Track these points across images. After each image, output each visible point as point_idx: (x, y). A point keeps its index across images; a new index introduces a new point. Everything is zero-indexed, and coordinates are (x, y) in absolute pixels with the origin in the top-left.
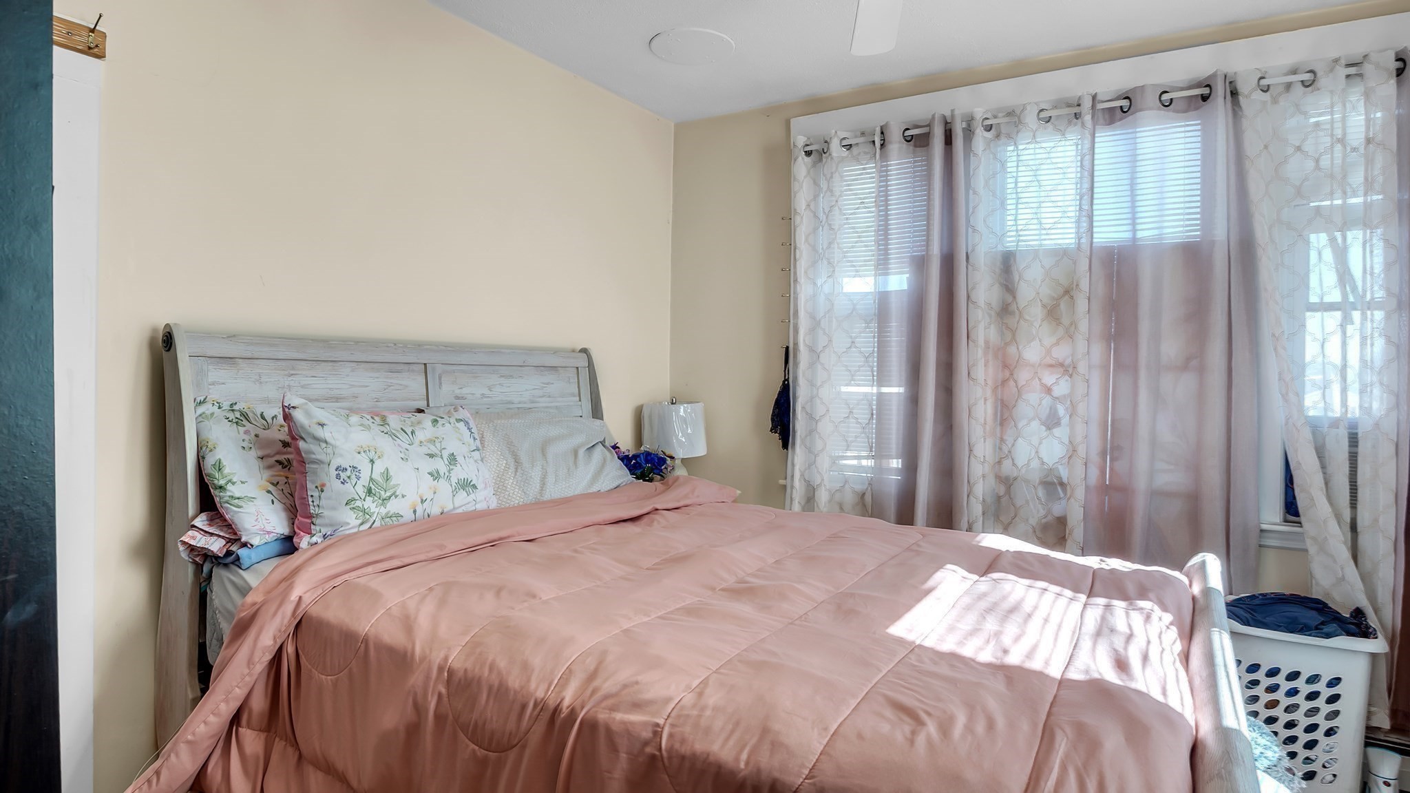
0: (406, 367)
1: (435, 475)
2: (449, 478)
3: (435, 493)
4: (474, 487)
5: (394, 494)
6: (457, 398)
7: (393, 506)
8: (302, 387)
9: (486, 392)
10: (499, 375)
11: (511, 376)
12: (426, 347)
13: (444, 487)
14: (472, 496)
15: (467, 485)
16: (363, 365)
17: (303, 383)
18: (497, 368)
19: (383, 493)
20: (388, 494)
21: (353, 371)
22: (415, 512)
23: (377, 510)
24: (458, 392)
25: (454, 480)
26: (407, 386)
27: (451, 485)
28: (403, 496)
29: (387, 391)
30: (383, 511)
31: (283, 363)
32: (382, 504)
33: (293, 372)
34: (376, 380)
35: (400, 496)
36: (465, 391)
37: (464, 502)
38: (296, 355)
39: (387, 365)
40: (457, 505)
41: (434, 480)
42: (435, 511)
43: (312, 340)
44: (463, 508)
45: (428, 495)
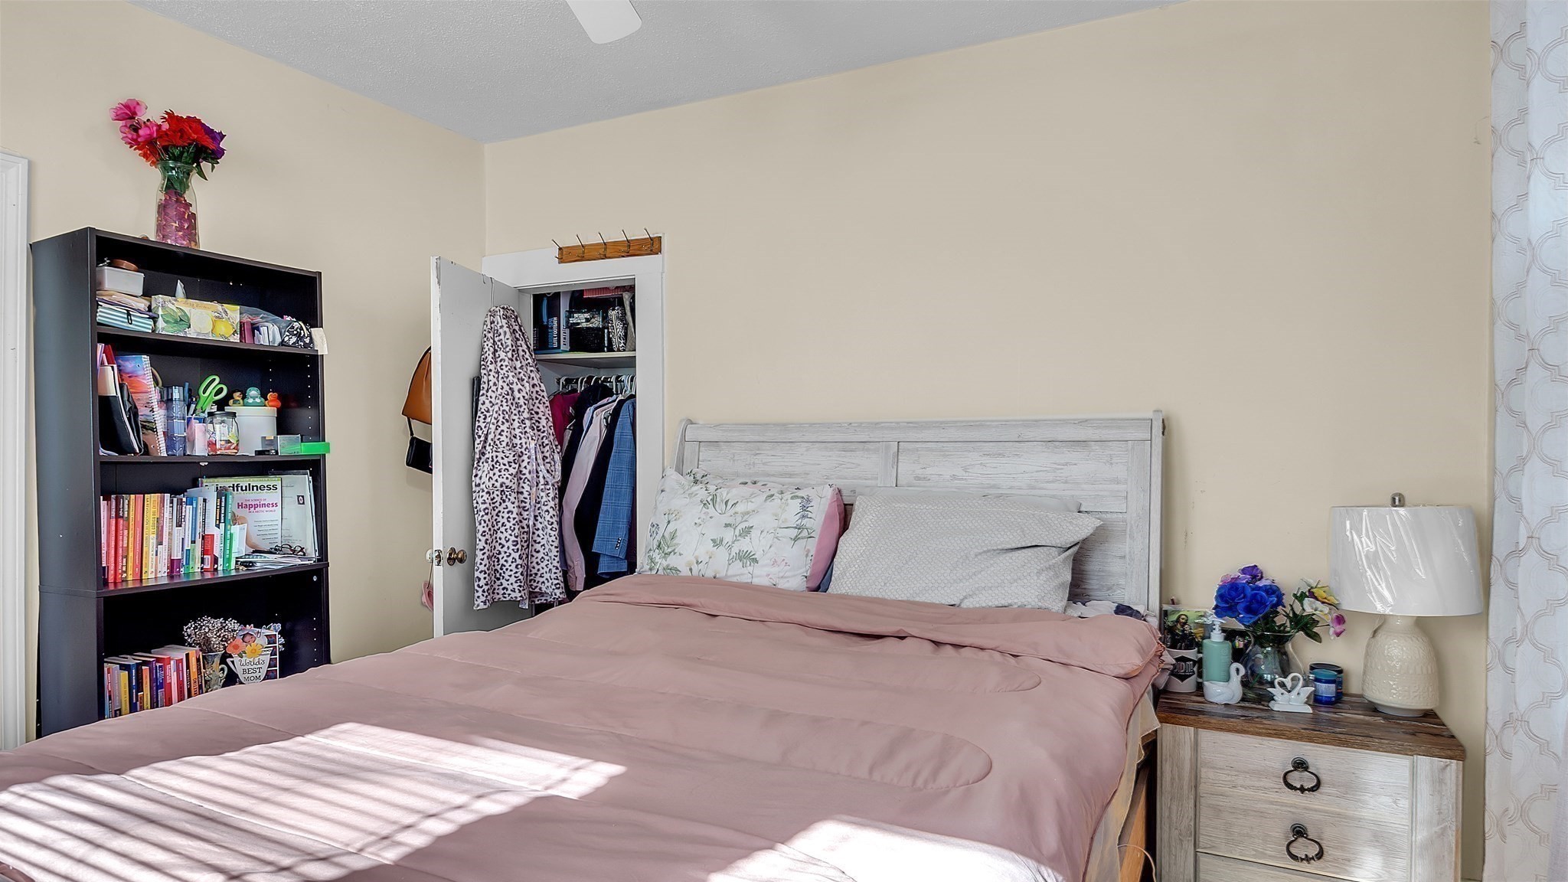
0: (861, 446)
1: (717, 543)
2: (730, 547)
3: (710, 558)
4: (756, 561)
5: (673, 551)
6: (918, 478)
7: (672, 561)
8: (764, 464)
9: (959, 472)
10: (981, 454)
11: (1003, 455)
12: (883, 425)
13: (722, 555)
14: (750, 569)
15: (748, 558)
16: (817, 445)
17: (764, 461)
18: (979, 444)
19: (666, 548)
20: (670, 550)
21: (807, 450)
22: (691, 570)
23: (660, 561)
24: (919, 472)
25: (735, 550)
26: (859, 465)
27: (730, 554)
28: (680, 555)
29: (837, 469)
30: (665, 563)
31: (752, 445)
32: (664, 557)
33: (758, 452)
34: (828, 458)
35: (678, 554)
36: (929, 471)
37: (739, 573)
38: (757, 438)
39: (841, 444)
40: (729, 573)
41: (714, 546)
42: (709, 574)
43: (774, 424)
44: (738, 577)
45: (704, 558)
